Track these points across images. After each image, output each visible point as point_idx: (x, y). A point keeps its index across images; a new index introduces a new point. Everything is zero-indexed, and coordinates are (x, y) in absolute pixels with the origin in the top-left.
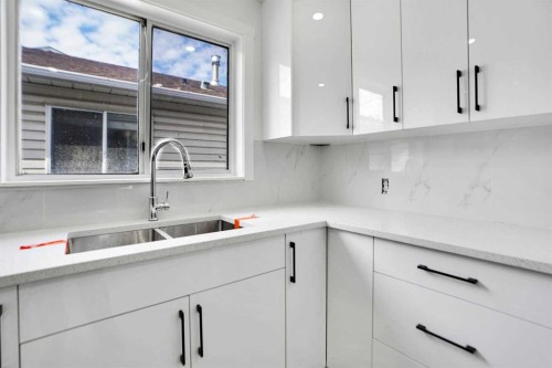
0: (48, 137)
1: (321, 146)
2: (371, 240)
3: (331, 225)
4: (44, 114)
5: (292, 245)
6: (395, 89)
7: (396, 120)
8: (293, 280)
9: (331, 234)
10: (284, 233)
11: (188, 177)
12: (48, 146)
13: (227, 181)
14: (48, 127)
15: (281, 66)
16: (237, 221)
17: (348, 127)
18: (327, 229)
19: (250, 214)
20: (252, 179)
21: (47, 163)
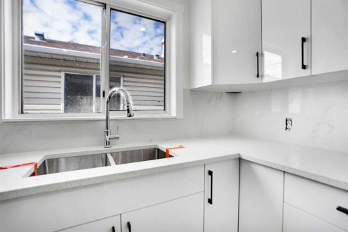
0: (62, 91)
1: (234, 94)
2: (282, 174)
3: (244, 157)
4: (60, 77)
5: (210, 173)
6: (304, 40)
7: (304, 67)
8: (210, 201)
9: (243, 165)
10: (203, 163)
11: (130, 116)
12: (62, 96)
13: (163, 119)
14: (62, 85)
15: (204, 36)
16: (167, 150)
17: (258, 76)
18: (240, 160)
19: (178, 145)
20: (182, 117)
21: (62, 106)
